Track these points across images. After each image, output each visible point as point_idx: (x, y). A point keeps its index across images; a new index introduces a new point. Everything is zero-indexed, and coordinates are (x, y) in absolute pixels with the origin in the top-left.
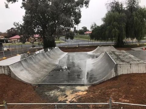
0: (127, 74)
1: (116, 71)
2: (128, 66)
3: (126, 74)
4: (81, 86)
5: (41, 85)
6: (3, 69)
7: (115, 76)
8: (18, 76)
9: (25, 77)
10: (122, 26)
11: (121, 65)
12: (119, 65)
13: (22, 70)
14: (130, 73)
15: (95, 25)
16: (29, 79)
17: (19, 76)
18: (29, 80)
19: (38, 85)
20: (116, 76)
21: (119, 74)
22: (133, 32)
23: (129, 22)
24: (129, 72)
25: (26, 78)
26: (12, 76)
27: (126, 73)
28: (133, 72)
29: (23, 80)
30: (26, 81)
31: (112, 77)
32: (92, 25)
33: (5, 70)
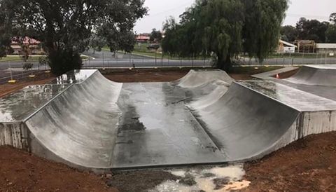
0: (322, 133)
1: (300, 128)
2: (324, 116)
3: (318, 134)
4: (222, 167)
5: (119, 171)
6: (6, 133)
7: (297, 138)
8: (52, 151)
9: (68, 150)
10: (238, 28)
11: (311, 114)
12: (307, 114)
13: (54, 133)
14: (328, 131)
15: (173, 21)
16: (80, 156)
17: (55, 150)
18: (82, 159)
19: (111, 169)
20: (299, 139)
21: (306, 135)
22: (256, 42)
23: (249, 20)
24: (326, 130)
25: (72, 152)
26: (34, 151)
27: (320, 132)
28: (333, 128)
29: (66, 159)
30: (77, 163)
31: (292, 140)
32: (166, 22)
33: (14, 136)
